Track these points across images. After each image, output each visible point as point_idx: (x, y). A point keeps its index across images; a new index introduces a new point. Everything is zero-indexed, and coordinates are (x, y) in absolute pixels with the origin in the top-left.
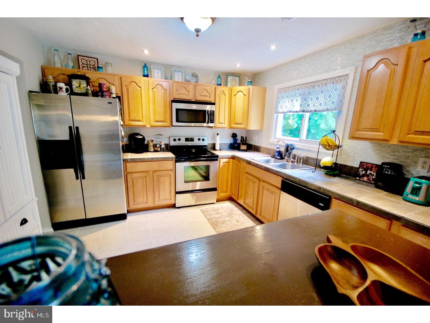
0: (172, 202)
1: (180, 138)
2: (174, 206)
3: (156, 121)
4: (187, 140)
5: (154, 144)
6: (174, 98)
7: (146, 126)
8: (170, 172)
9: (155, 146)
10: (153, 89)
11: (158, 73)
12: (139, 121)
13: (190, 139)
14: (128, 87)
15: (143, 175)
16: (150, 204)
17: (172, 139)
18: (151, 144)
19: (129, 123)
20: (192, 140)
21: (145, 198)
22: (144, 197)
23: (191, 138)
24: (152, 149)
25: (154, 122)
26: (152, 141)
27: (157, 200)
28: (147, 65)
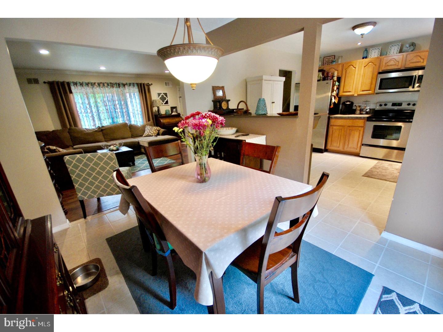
0: (357, 151)
1: (387, 103)
2: (358, 155)
3: (363, 91)
4: (394, 104)
5: (361, 109)
6: (382, 70)
7: (354, 95)
8: (360, 129)
9: (361, 110)
10: (365, 67)
11: (375, 52)
12: (350, 92)
13: (397, 104)
14: (346, 70)
15: (341, 128)
16: (341, 149)
17: (378, 105)
18: (358, 108)
19: (342, 94)
20: (400, 104)
21: (339, 144)
22: (337, 143)
23: (399, 103)
24: (358, 112)
25: (360, 91)
26: (360, 106)
27: (346, 146)
28: (367, 49)
